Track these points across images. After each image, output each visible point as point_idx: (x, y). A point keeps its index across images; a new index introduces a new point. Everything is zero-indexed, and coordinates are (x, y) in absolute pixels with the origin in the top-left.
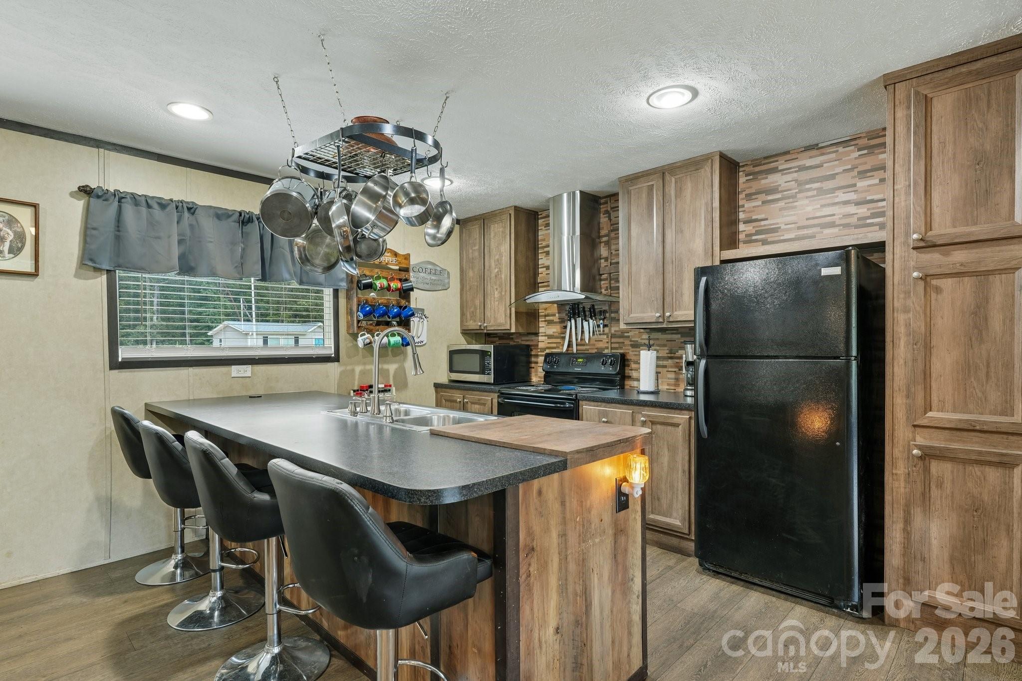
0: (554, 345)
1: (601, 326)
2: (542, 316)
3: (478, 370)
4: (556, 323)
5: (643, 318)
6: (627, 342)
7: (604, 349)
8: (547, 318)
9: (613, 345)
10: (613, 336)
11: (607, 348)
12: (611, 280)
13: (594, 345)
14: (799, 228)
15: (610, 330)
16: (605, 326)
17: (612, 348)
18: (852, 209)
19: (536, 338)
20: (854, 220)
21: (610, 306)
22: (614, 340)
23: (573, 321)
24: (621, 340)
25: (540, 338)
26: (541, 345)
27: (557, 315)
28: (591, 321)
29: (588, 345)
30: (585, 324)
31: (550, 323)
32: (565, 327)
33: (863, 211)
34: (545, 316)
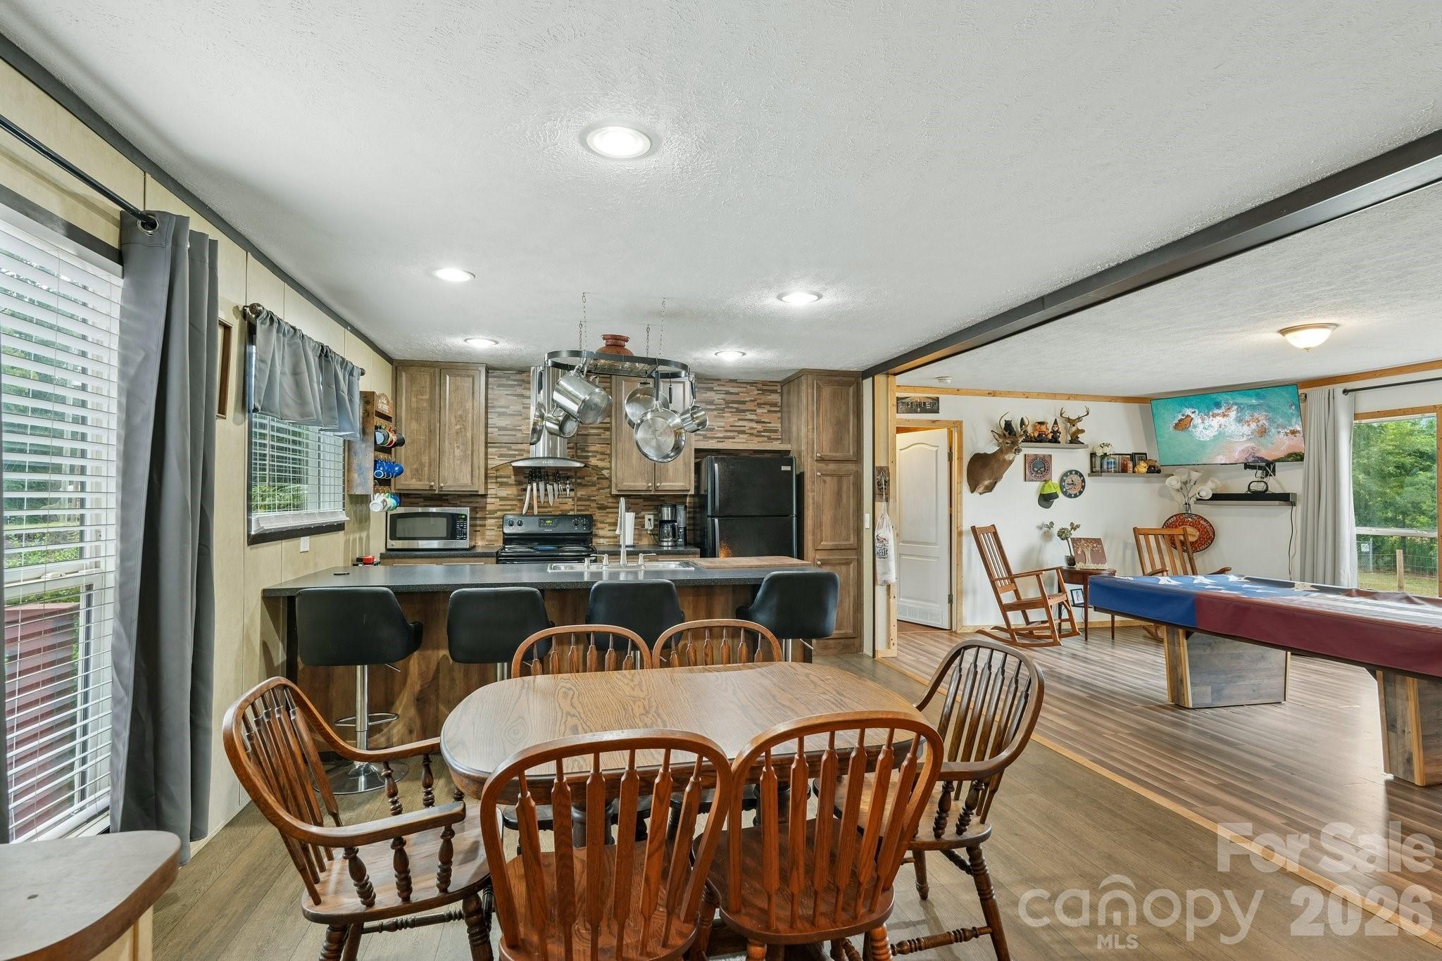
0: (510, 507)
1: (568, 490)
2: (492, 477)
3: (445, 535)
4: (511, 485)
5: (635, 486)
6: (593, 505)
7: (569, 511)
8: (499, 480)
9: (579, 508)
10: (579, 499)
11: (573, 510)
12: (577, 449)
13: (558, 507)
14: (726, 431)
15: (576, 494)
16: (571, 490)
17: (578, 510)
18: (754, 425)
19: (484, 500)
20: (755, 432)
21: (576, 473)
22: (579, 503)
23: (535, 485)
24: (587, 503)
25: (489, 500)
26: (489, 507)
27: (513, 477)
28: (555, 485)
29: (552, 507)
30: (549, 487)
31: (502, 484)
32: (525, 490)
33: (759, 427)
34: (497, 477)
